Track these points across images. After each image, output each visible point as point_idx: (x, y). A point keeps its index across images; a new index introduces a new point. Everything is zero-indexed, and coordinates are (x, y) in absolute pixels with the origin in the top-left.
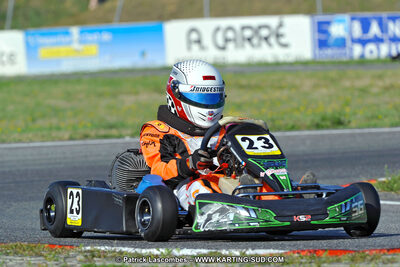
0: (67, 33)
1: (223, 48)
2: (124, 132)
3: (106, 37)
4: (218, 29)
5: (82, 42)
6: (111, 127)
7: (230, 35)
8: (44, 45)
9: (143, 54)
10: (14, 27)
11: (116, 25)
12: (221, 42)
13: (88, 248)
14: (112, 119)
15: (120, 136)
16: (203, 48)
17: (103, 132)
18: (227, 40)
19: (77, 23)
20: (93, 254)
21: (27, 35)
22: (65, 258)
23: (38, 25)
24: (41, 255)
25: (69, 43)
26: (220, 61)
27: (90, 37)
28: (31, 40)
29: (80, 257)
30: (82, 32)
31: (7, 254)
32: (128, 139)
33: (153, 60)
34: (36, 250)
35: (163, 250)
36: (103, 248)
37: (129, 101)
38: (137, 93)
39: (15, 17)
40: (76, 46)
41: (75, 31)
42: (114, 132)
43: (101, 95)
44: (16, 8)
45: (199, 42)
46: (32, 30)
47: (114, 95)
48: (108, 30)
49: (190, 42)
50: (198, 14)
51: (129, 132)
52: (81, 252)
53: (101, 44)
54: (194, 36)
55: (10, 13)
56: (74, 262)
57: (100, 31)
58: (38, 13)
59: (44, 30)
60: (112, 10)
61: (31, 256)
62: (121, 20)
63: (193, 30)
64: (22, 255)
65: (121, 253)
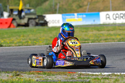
0: (74, 15)
1: (115, 19)
2: (89, 42)
3: (84, 16)
4: (114, 14)
5: (78, 17)
6: (86, 40)
7: (117, 16)
8: (67, 18)
9: (94, 21)
10: (59, 13)
11: (87, 13)
12: (115, 18)
13: (79, 73)
14: (86, 38)
15: (88, 43)
16: (110, 19)
17: (83, 42)
18: (116, 17)
19: (76, 12)
20: (80, 74)
21: (63, 15)
22: (73, 76)
23: (66, 13)
24: (67, 75)
25: (74, 18)
26: (114, 23)
27: (80, 16)
28: (64, 17)
29: (77, 75)
30: (77, 15)
31: (57, 75)
32: (90, 43)
33: (97, 22)
34: (65, 74)
35: (99, 73)
36: (83, 73)
37: (90, 33)
38: (92, 31)
39: (59, 10)
40: (76, 18)
41: (76, 14)
42: (87, 41)
43: (83, 32)
44: (59, 8)
45: (109, 17)
46: (64, 14)
47: (86, 32)
48: (85, 14)
49: (107, 18)
50: (109, 10)
51: (91, 41)
52: (77, 74)
53: (83, 18)
54: (108, 16)
55: (58, 9)
56: (76, 77)
57: (83, 15)
58: (66, 9)
59: (68, 14)
60: (86, 9)
61: (64, 75)
62: (88, 12)
63: (107, 14)
64: (61, 75)
65: (88, 74)
